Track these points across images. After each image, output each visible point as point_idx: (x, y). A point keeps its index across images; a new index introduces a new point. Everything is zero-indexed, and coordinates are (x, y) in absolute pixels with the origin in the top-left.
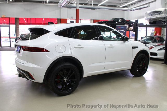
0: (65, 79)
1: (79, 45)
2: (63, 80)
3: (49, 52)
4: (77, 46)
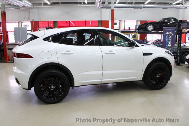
0: (52, 87)
1: (67, 51)
2: (50, 87)
3: (33, 58)
4: (65, 52)
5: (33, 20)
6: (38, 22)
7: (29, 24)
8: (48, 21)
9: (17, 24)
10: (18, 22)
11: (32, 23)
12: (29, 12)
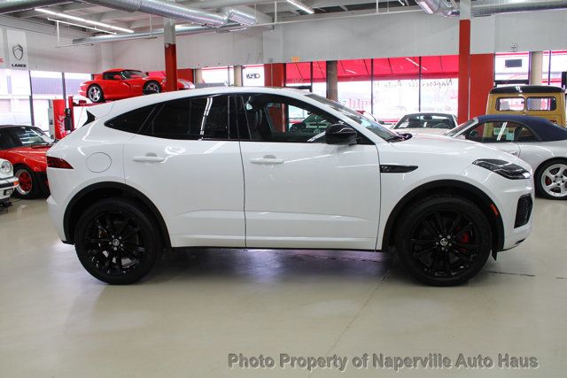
0: (116, 242)
1: (149, 155)
3: (71, 168)
4: (143, 157)
5: (271, 60)
6: (285, 65)
7: (261, 71)
8: (312, 63)
9: (232, 71)
10: (235, 67)
11: (267, 67)
12: (262, 38)
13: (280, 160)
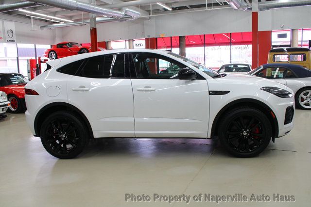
0: (63, 136)
2: (60, 136)
3: (38, 95)
4: (77, 88)
5: (149, 36)
6: (156, 38)
7: (143, 42)
8: (171, 37)
10: (129, 40)
11: (147, 40)
12: (144, 25)
13: (154, 89)
